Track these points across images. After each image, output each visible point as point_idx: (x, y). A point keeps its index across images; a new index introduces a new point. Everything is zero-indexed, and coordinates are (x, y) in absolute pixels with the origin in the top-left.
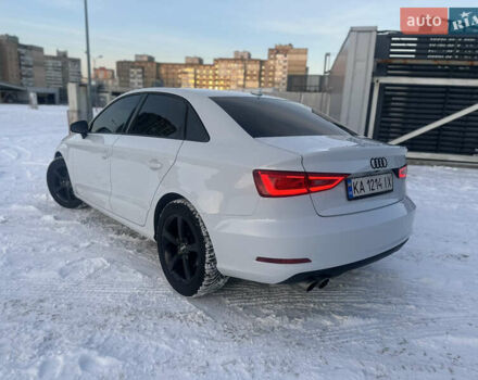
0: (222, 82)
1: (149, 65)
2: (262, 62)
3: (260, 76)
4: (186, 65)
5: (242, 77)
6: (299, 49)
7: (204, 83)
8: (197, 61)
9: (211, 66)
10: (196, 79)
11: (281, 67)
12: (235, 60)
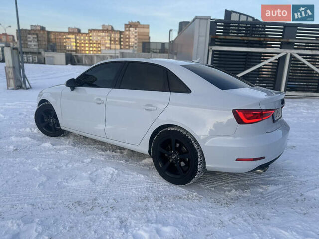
0: (95, 45)
1: (42, 32)
2: (121, 33)
3: (120, 42)
4: (69, 33)
5: (109, 42)
6: (143, 25)
7: (83, 45)
8: (76, 31)
9: (86, 34)
10: (76, 43)
11: (133, 36)
12: (103, 31)
